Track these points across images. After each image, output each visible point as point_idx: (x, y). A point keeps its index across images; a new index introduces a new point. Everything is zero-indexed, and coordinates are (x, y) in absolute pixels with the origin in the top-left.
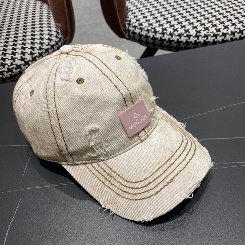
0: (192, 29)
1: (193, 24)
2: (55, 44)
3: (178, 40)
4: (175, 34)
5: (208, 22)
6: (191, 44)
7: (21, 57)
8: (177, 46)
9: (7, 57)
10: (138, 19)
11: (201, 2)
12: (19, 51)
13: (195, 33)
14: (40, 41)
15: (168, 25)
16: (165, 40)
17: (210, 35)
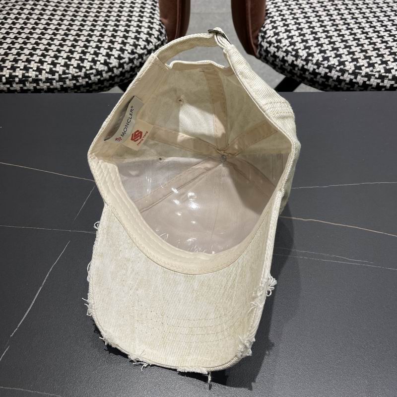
0: (350, 62)
1: (354, 55)
2: (154, 48)
3: (326, 73)
4: (323, 64)
5: (376, 55)
6: (343, 84)
7: (105, 60)
8: (323, 82)
9: (87, 58)
10: (277, 31)
12: (103, 51)
13: (353, 68)
14: (135, 42)
15: (317, 50)
16: (308, 70)
17: (374, 75)
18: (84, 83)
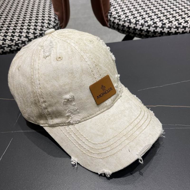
0: (159, 22)
1: (160, 18)
2: (53, 27)
3: (147, 29)
4: (145, 25)
5: (172, 17)
6: (157, 34)
7: (26, 35)
8: (146, 34)
9: (16, 35)
10: (118, 12)
11: (169, 2)
12: (25, 31)
13: (161, 25)
14: (42, 25)
15: (140, 18)
16: (137, 29)
17: (173, 27)
18: (15, 49)
